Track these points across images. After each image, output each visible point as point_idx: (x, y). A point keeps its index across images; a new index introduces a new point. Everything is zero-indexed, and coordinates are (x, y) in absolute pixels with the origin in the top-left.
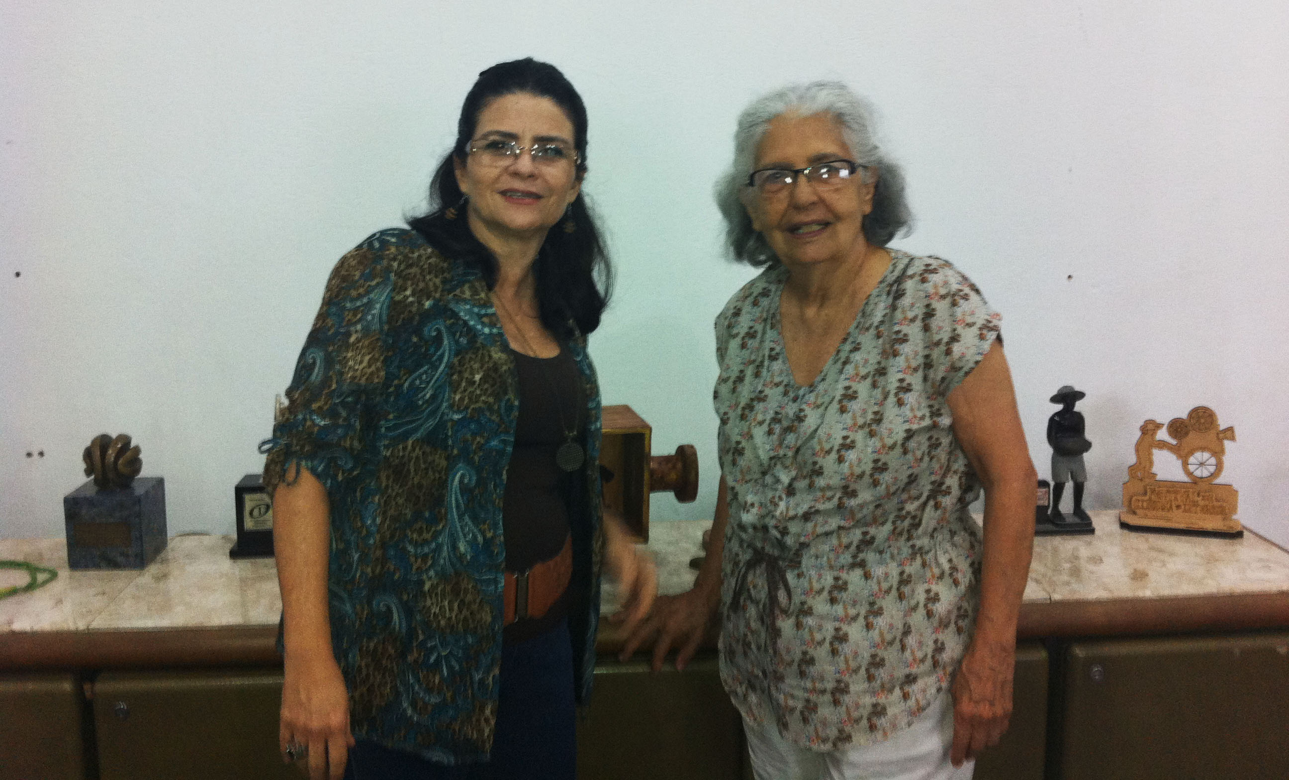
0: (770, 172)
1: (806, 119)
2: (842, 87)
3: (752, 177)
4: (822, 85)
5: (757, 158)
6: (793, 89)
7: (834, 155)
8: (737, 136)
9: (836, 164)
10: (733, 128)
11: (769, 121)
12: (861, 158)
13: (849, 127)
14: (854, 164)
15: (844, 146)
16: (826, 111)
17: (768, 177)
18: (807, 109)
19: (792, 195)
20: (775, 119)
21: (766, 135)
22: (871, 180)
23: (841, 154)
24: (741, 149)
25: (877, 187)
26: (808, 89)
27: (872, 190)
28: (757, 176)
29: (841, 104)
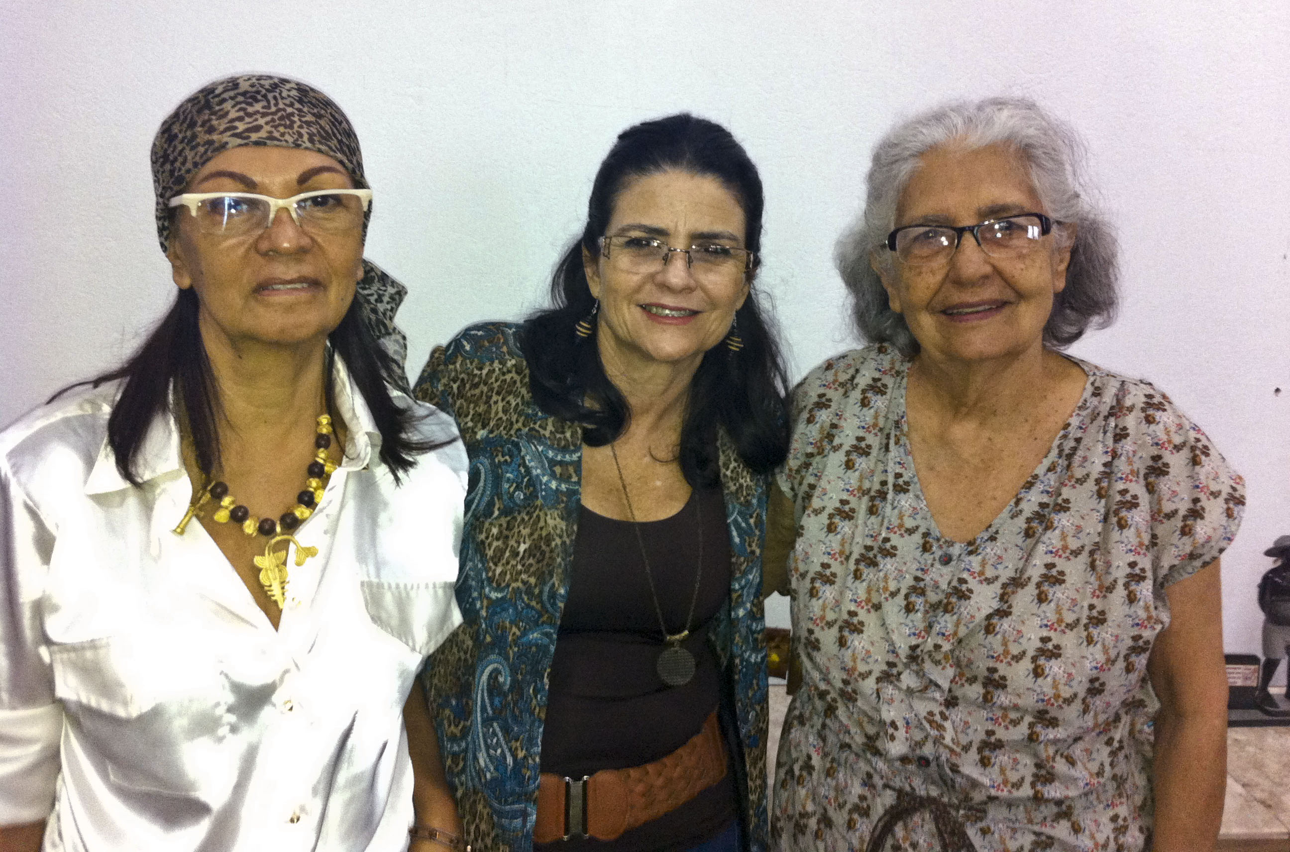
0: (922, 230)
1: (976, 153)
2: (1031, 106)
3: (892, 237)
4: (1000, 103)
5: (901, 210)
6: (958, 109)
7: (1016, 207)
8: (871, 177)
9: (1021, 221)
10: (866, 165)
11: (921, 154)
12: (1056, 210)
13: (1039, 166)
14: (1047, 219)
15: (1032, 192)
16: (1008, 141)
17: (916, 239)
18: (977, 138)
19: (952, 264)
20: (930, 151)
21: (915, 177)
22: (1067, 243)
23: (1028, 205)
24: (875, 195)
25: (1074, 252)
26: (980, 108)
27: (1067, 256)
28: (899, 236)
29: (1031, 132)
